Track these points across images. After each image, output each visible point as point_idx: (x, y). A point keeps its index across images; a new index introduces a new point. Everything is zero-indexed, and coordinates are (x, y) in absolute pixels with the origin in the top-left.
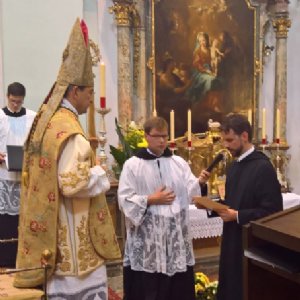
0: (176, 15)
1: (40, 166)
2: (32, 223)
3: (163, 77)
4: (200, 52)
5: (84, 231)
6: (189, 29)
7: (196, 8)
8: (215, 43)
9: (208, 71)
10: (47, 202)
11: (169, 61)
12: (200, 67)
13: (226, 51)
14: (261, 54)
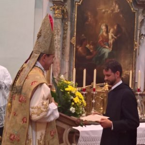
0: (89, 14)
1: (20, 101)
2: (11, 135)
3: (80, 49)
4: (102, 35)
5: (41, 142)
6: (96, 22)
7: (101, 10)
8: (111, 30)
9: (107, 47)
10: (21, 123)
11: (84, 39)
12: (102, 44)
13: (118, 36)
14: (138, 38)
